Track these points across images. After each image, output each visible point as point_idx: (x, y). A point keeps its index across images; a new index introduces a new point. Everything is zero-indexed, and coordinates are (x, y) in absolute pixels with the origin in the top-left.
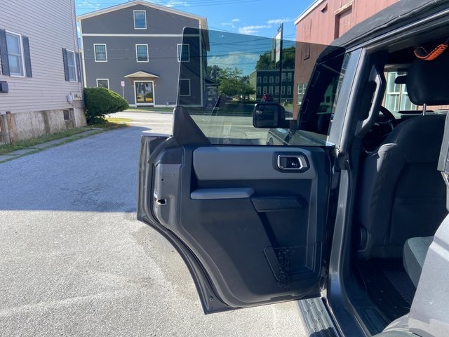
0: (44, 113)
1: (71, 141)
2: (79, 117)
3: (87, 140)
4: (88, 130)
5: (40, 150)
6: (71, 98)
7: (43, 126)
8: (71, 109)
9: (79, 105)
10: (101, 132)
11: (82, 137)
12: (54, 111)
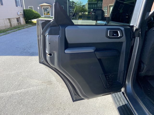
0: (9, 19)
1: (20, 30)
2: (22, 21)
3: (26, 29)
4: (26, 26)
5: (9, 33)
6: (19, 14)
7: (9, 24)
8: (19, 18)
9: (22, 16)
10: (31, 26)
11: (24, 28)
12: (13, 18)
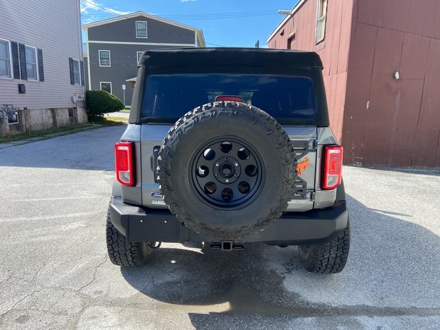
0: (53, 110)
1: (73, 133)
2: (81, 115)
3: (87, 133)
4: (89, 126)
5: (49, 138)
6: (75, 99)
7: (51, 121)
8: (75, 108)
9: (81, 105)
10: (99, 127)
11: (82, 131)
12: (61, 109)
